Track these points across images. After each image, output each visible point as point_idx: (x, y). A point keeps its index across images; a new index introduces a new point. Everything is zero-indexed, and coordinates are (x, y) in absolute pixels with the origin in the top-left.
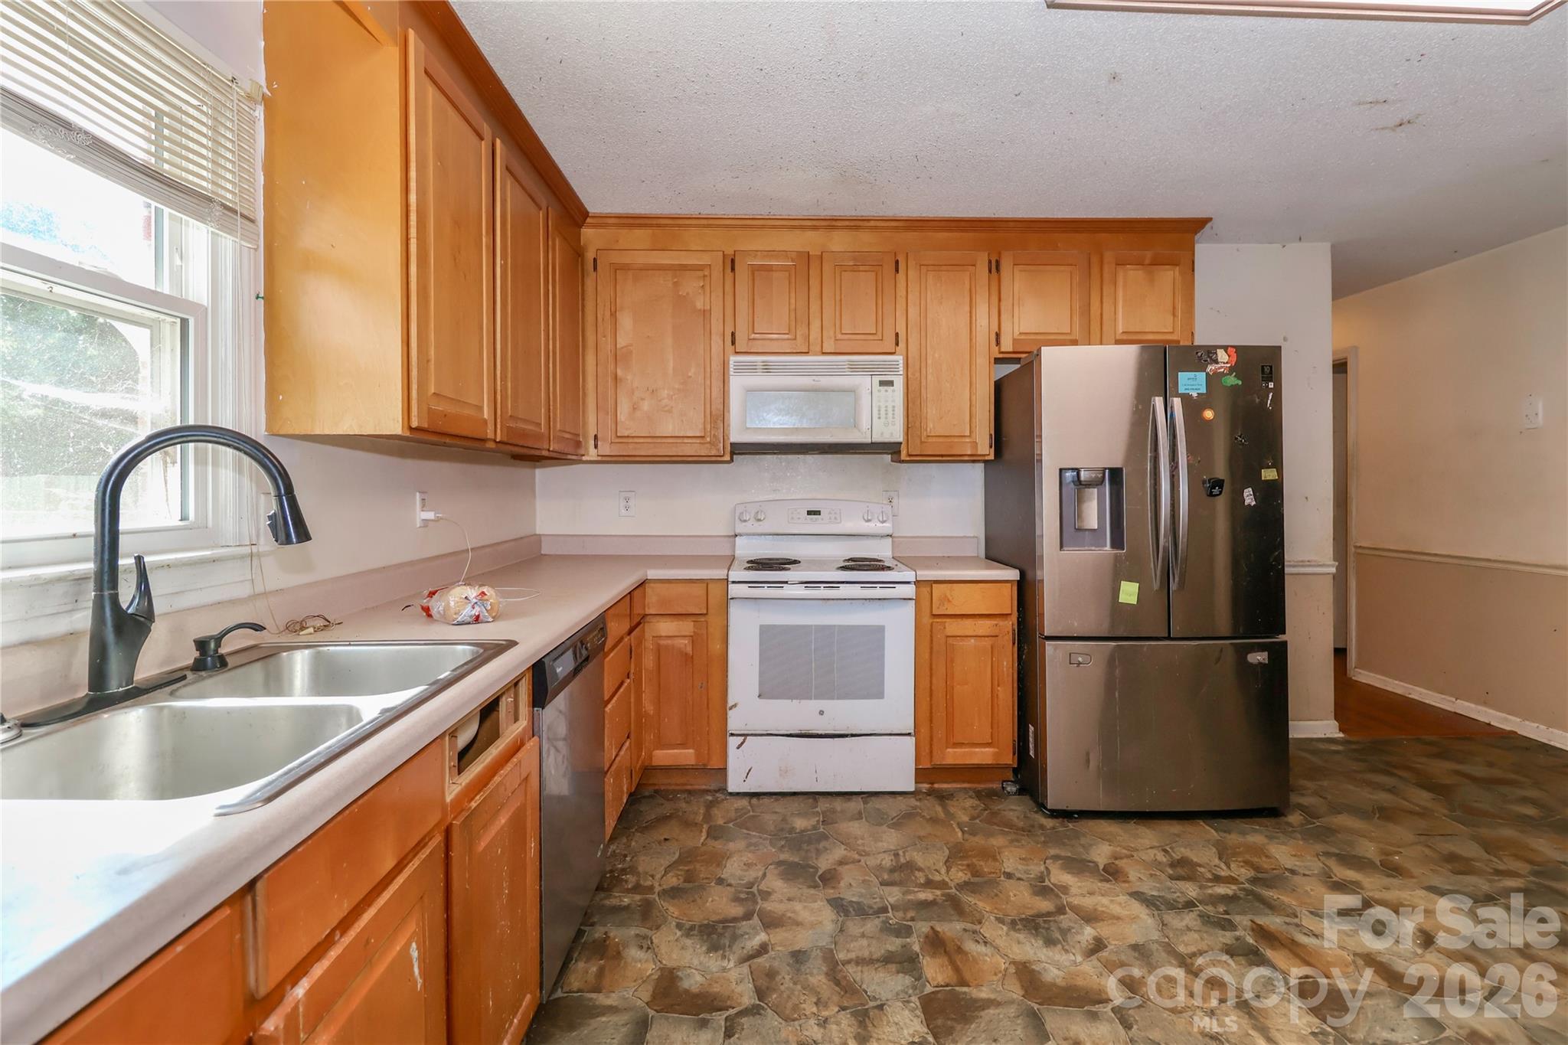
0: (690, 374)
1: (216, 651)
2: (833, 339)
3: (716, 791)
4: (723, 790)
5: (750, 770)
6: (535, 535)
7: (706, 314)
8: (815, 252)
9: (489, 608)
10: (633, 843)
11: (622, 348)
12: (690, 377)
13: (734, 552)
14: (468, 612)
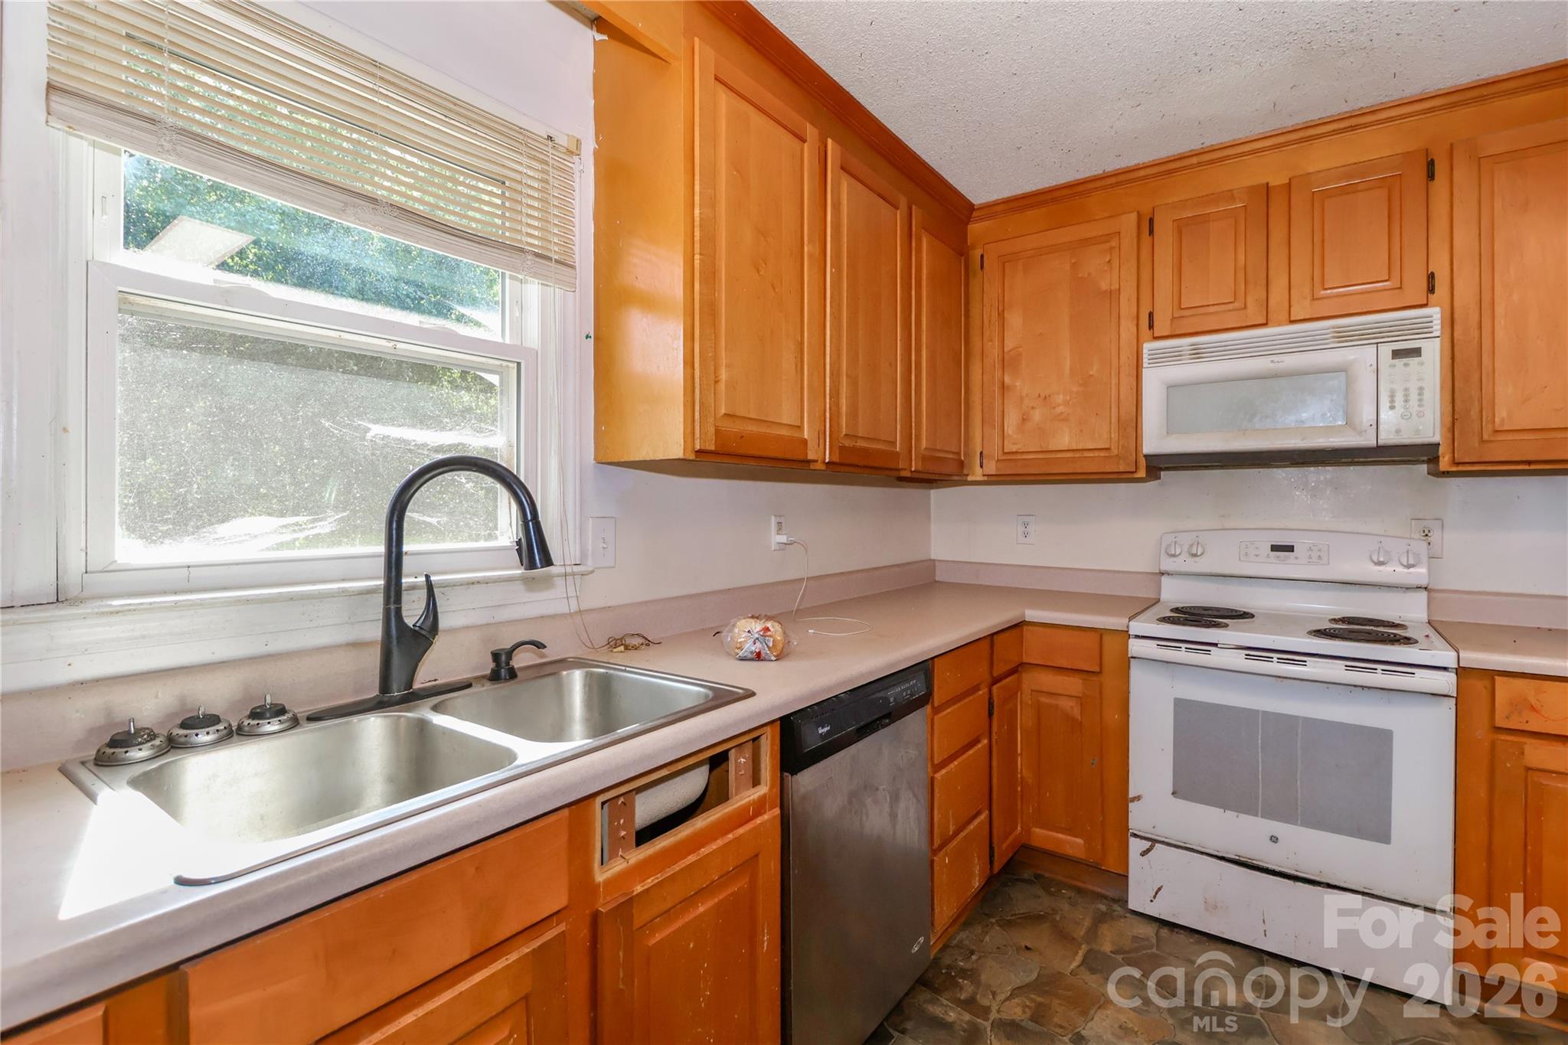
0: (1091, 373)
1: (508, 664)
2: (1309, 297)
3: (1114, 901)
4: (1124, 902)
5: (1159, 889)
6: (931, 560)
7: (1113, 295)
8: (1277, 180)
9: (771, 645)
10: (987, 938)
11: (1010, 351)
12: (1091, 376)
13: (1160, 594)
14: (750, 647)
